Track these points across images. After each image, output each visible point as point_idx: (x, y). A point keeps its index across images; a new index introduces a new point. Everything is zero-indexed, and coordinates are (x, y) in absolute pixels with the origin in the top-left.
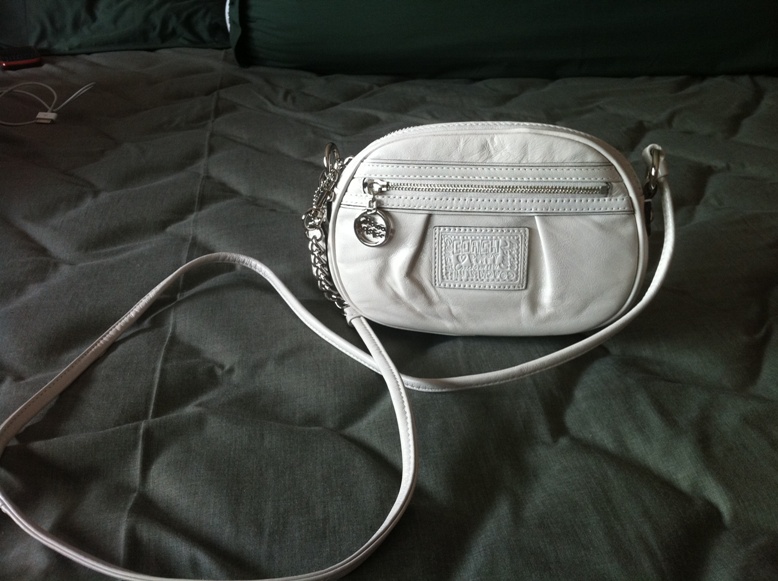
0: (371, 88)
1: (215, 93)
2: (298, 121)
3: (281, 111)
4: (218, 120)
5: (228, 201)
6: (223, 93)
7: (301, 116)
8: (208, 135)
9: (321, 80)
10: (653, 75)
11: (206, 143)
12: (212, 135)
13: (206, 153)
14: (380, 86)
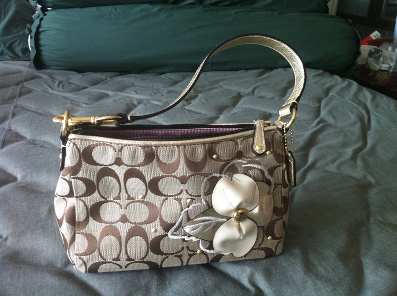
0: (106, 79)
1: (21, 84)
2: (64, 97)
3: (56, 92)
4: (21, 98)
5: (19, 143)
6: (25, 84)
7: (66, 95)
8: (13, 107)
9: (80, 76)
10: (247, 69)
11: (11, 112)
12: (15, 107)
13: (10, 117)
14: (111, 77)
